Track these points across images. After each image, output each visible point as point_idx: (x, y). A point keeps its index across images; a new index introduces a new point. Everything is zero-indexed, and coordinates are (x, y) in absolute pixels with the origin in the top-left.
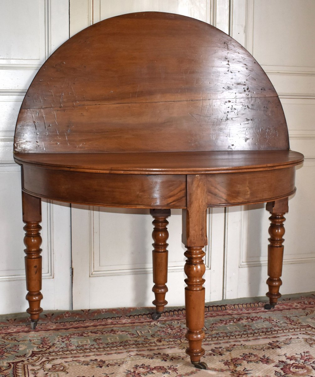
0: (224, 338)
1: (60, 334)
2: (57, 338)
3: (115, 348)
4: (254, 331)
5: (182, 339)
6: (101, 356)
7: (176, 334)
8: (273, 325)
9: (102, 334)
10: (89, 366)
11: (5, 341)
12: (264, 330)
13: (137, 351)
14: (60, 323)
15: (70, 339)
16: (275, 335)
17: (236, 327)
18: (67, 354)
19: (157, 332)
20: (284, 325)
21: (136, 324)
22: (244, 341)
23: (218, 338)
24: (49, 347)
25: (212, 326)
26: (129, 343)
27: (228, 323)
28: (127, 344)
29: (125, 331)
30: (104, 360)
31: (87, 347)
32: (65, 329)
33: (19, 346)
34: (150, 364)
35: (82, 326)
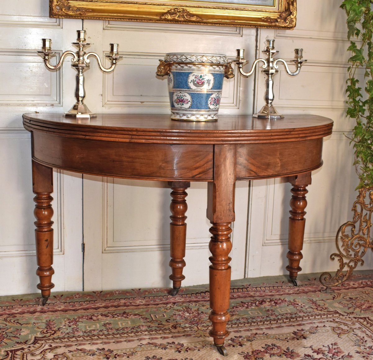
0: (245, 325)
1: (67, 316)
2: (64, 322)
3: (125, 335)
4: (277, 317)
5: (199, 325)
6: (109, 344)
7: (192, 319)
8: (298, 310)
9: (114, 317)
10: (95, 356)
11: (7, 323)
12: (289, 316)
13: (149, 339)
14: (69, 303)
15: (78, 323)
16: (300, 323)
17: (258, 311)
18: (72, 341)
19: (172, 316)
20: (309, 310)
21: (150, 306)
22: (266, 328)
23: (238, 325)
24: (54, 332)
25: (233, 310)
26: (142, 329)
27: (249, 307)
28: (139, 330)
29: (139, 315)
30: (111, 350)
31: (95, 333)
32: (74, 310)
33: (21, 330)
34: (162, 356)
35: (93, 307)
